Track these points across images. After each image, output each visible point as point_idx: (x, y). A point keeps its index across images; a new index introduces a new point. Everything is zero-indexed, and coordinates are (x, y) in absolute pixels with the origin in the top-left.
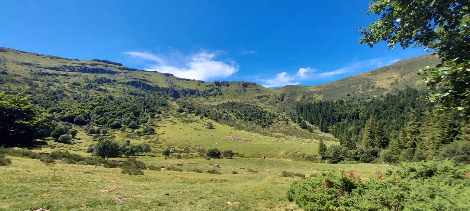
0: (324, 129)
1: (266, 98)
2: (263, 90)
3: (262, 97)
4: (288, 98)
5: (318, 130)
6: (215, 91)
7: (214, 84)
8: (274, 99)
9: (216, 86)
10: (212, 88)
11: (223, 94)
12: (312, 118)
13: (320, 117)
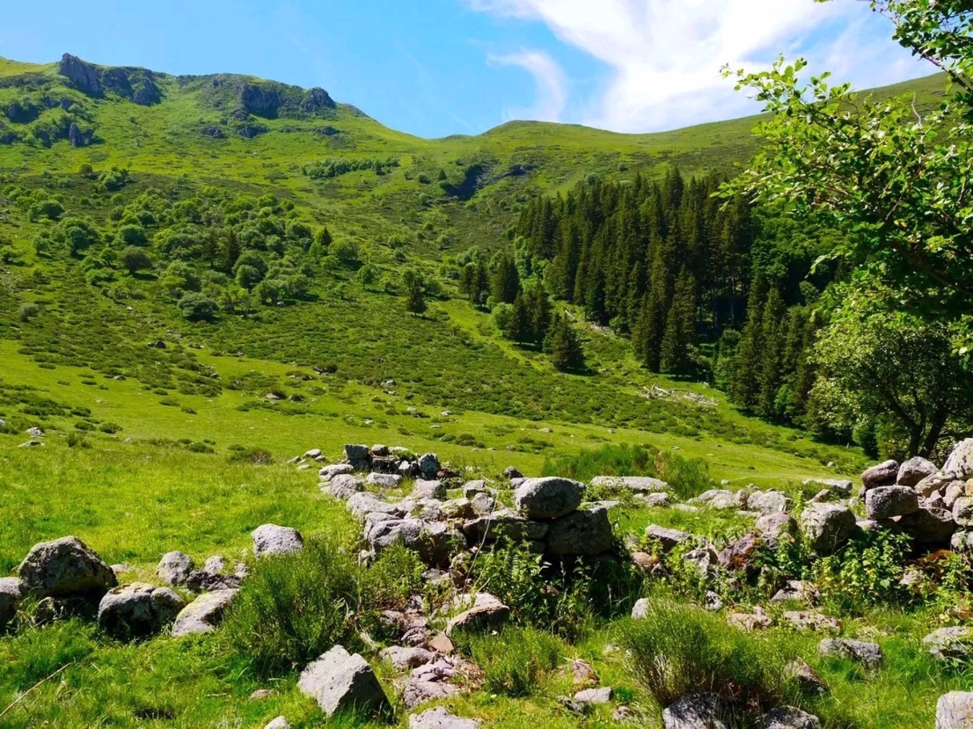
0: (667, 345)
1: (369, 175)
2: (370, 138)
3: (344, 169)
4: (503, 182)
5: (631, 362)
6: (52, 116)
7: (54, 73)
8: (413, 184)
9: (63, 89)
10: (34, 98)
11: (99, 141)
12: (601, 276)
13: (657, 269)
